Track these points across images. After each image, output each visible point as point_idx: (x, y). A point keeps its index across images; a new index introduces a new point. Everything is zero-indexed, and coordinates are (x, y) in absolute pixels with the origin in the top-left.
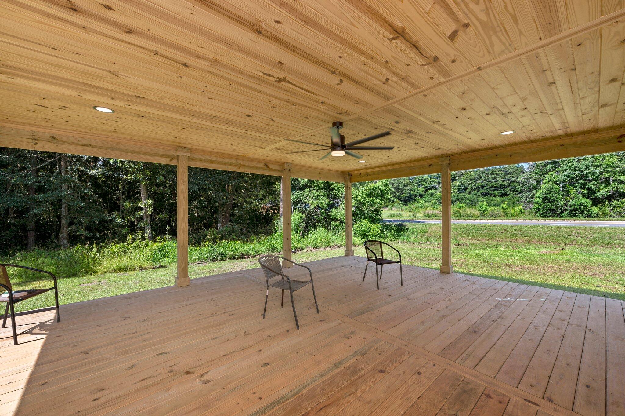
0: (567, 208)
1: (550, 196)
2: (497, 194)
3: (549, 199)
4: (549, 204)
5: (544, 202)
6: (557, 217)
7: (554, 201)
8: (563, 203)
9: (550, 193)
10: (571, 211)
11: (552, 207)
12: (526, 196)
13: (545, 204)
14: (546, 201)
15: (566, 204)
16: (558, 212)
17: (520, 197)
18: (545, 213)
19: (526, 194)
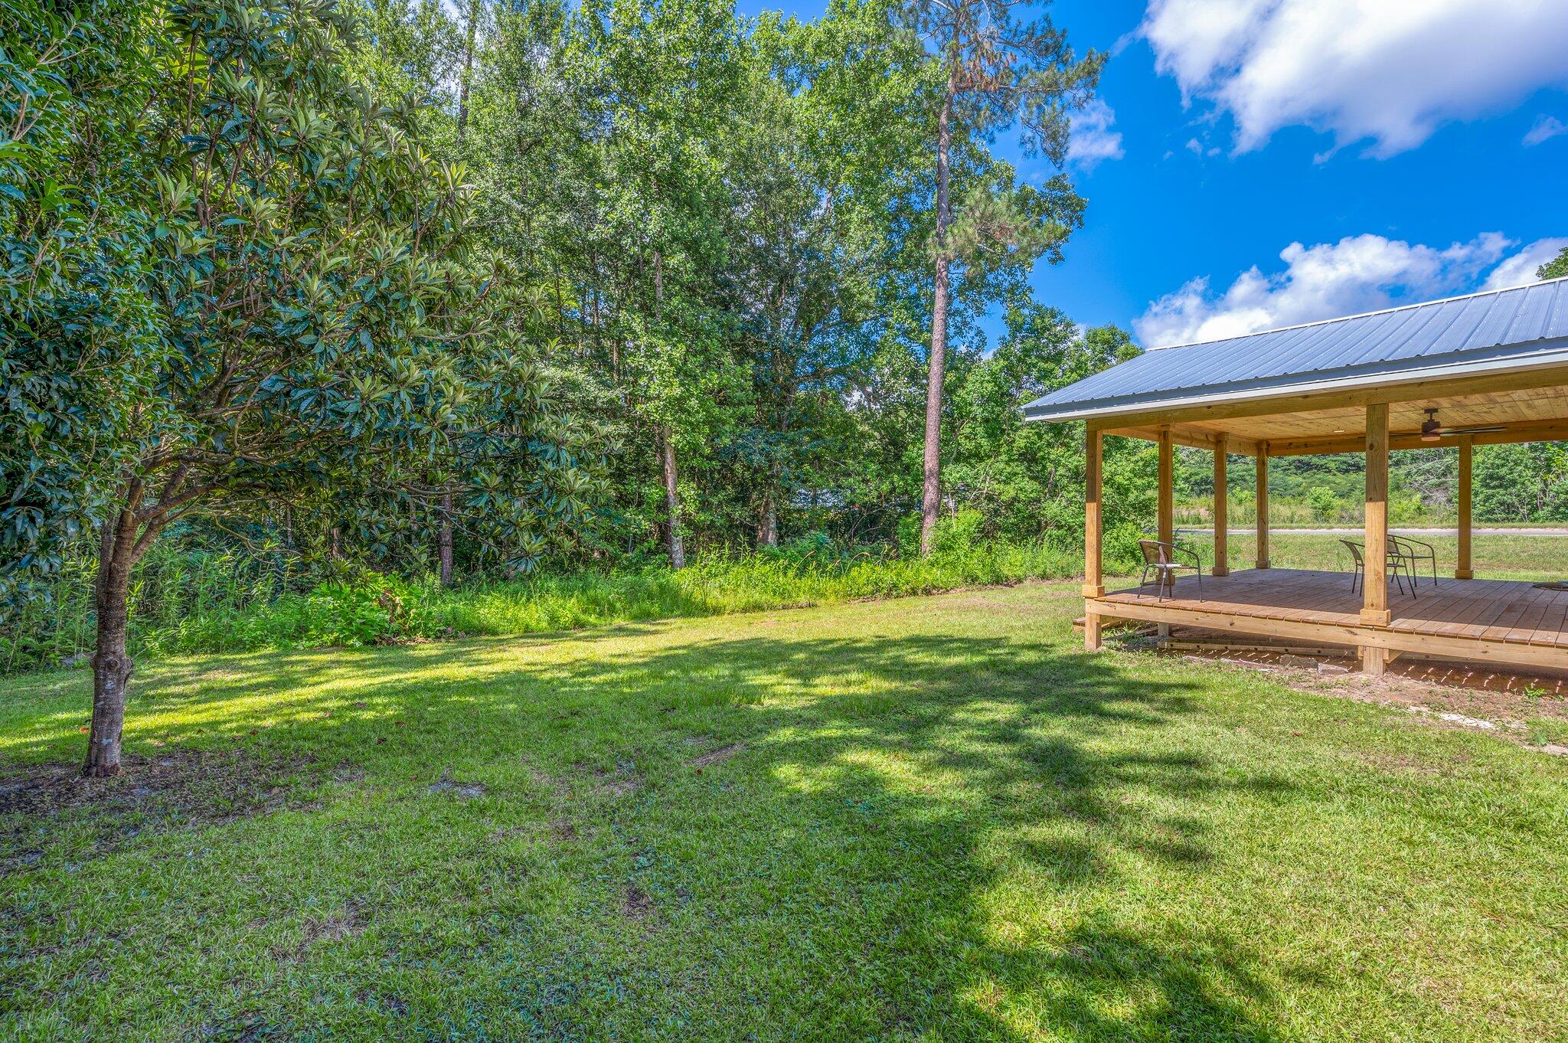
0: (1547, 500)
1: (1503, 471)
2: (1332, 465)
3: (1502, 478)
4: (1502, 491)
5: (1487, 486)
6: (1521, 520)
7: (1514, 483)
8: (1536, 488)
9: (1503, 466)
10: (1557, 508)
11: (1507, 499)
12: (1428, 471)
13: (1490, 492)
14: (1495, 483)
15: (1544, 492)
16: (1524, 510)
17: (1409, 474)
18: (1491, 512)
19: (1427, 466)
